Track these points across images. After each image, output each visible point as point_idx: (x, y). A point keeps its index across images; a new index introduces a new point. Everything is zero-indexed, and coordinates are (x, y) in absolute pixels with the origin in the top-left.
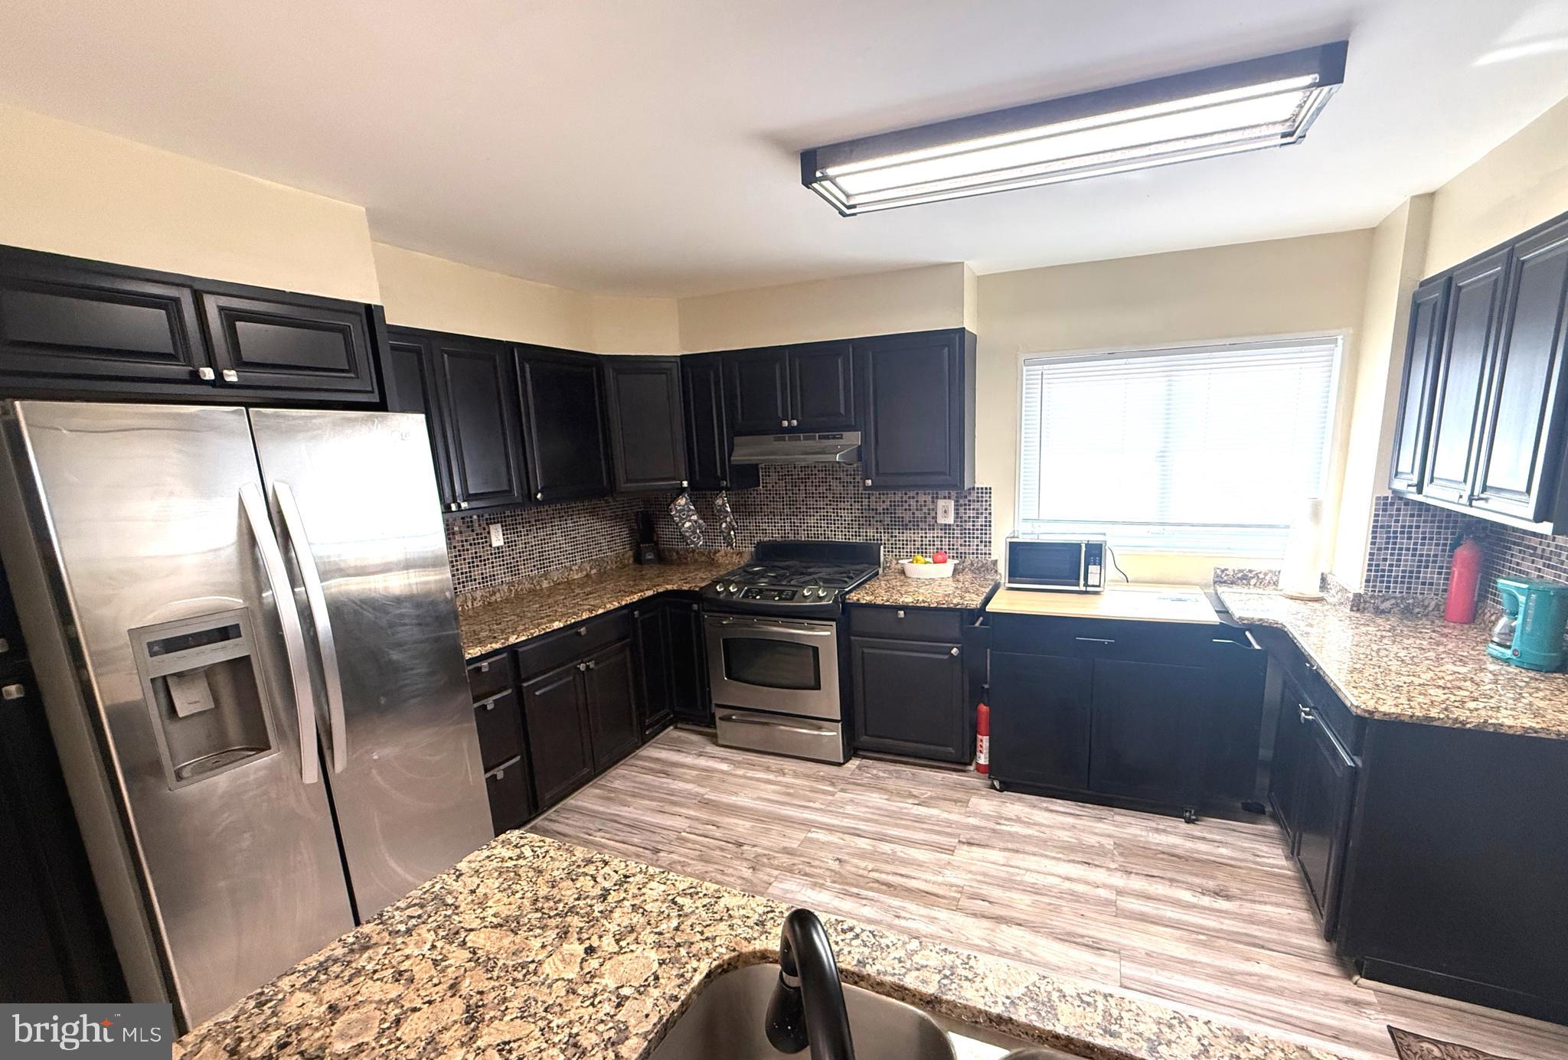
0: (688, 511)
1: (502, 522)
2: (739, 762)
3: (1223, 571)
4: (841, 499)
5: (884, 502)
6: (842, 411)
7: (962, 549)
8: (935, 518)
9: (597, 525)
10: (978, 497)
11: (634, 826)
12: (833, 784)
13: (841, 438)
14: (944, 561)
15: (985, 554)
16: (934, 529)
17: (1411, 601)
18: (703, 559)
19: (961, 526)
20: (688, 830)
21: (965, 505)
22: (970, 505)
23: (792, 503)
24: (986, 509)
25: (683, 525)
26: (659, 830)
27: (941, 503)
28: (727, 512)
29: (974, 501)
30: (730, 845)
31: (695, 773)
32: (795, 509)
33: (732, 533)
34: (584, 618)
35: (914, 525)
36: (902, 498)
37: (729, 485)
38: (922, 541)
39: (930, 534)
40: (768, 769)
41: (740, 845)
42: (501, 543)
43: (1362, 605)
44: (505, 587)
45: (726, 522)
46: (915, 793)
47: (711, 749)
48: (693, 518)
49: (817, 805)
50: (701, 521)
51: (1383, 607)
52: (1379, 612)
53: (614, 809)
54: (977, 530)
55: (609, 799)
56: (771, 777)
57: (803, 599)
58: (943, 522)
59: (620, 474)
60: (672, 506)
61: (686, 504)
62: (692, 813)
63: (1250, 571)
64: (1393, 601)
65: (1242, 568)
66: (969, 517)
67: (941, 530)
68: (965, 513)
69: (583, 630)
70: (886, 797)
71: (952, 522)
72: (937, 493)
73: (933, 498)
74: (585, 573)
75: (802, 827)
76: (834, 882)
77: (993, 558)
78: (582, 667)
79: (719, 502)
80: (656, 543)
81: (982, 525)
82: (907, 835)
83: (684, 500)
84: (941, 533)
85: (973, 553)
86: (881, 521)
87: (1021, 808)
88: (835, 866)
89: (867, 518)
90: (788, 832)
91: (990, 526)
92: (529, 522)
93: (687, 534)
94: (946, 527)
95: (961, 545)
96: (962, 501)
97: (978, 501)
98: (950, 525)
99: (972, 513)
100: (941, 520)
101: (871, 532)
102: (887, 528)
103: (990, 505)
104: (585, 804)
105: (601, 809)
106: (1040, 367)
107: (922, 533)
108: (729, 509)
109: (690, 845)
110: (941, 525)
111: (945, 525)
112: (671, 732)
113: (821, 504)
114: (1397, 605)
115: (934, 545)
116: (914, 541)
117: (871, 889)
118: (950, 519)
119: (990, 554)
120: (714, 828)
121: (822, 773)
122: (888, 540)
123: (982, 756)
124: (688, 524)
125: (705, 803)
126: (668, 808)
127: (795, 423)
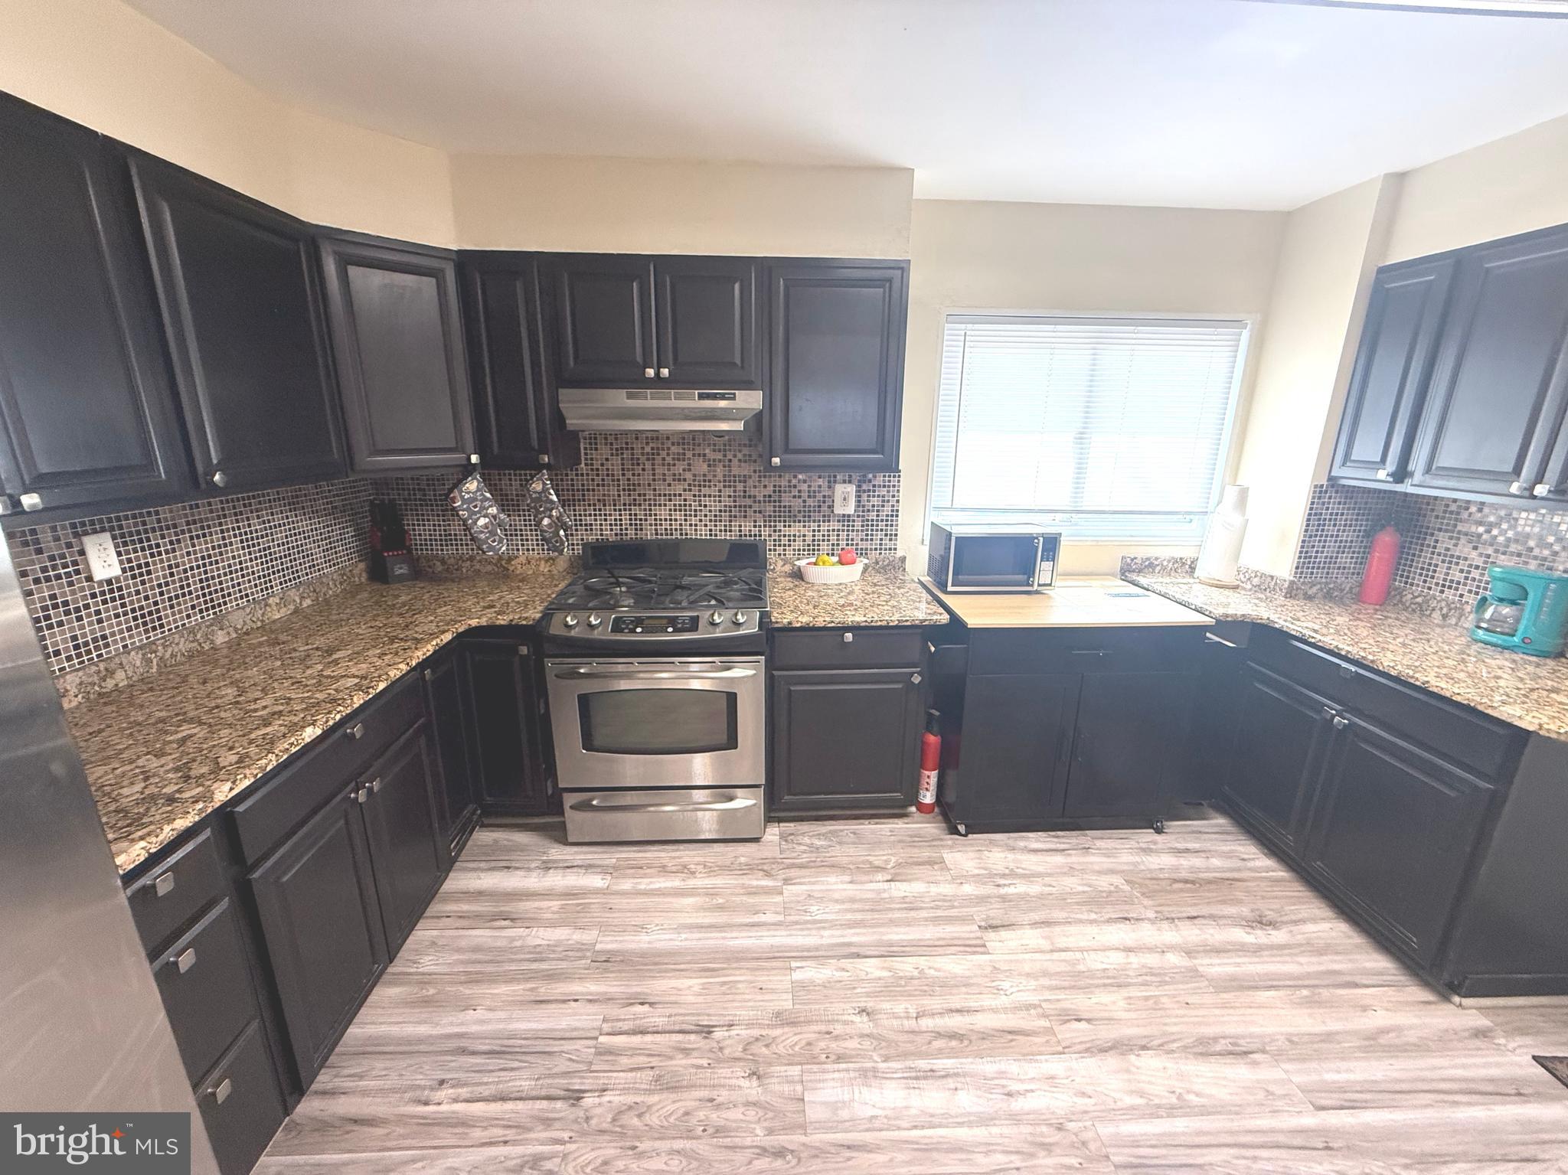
0: (482, 501)
1: (112, 529)
2: (616, 868)
3: (1132, 560)
4: (706, 482)
5: (765, 486)
6: (738, 361)
7: (863, 545)
8: (831, 507)
9: (304, 525)
10: (884, 481)
11: (504, 1050)
12: (768, 874)
13: (734, 398)
14: (853, 562)
15: (890, 549)
16: (829, 521)
17: (1332, 586)
18: (489, 568)
19: (863, 516)
20: (606, 1027)
21: (869, 491)
22: (874, 491)
23: (631, 488)
24: (893, 496)
25: (475, 522)
26: (556, 1046)
27: (840, 489)
28: (552, 502)
29: (880, 486)
30: (693, 1037)
31: (555, 904)
32: (634, 495)
33: (562, 533)
34: (356, 706)
35: (806, 515)
36: (790, 481)
37: (552, 462)
38: (814, 536)
39: (824, 527)
40: (664, 870)
41: (706, 1031)
42: (116, 571)
43: (1294, 592)
44: (136, 658)
45: (550, 517)
46: (877, 863)
47: (558, 852)
48: (490, 511)
49: (769, 918)
50: (502, 516)
51: (1310, 592)
52: (1309, 598)
53: (450, 1023)
54: (882, 521)
55: (426, 1002)
56: (675, 882)
57: (710, 628)
58: (841, 512)
59: (359, 439)
60: (456, 493)
61: (478, 490)
62: (593, 987)
63: (1156, 559)
64: (1319, 586)
65: (1149, 555)
66: (873, 506)
67: (839, 521)
68: (868, 501)
69: (358, 731)
70: (847, 878)
71: (852, 512)
72: (835, 477)
73: (829, 482)
74: (292, 607)
75: (774, 964)
76: (886, 1059)
77: (900, 554)
78: (362, 796)
79: (537, 486)
80: (410, 551)
81: (887, 516)
82: (918, 936)
83: (475, 483)
84: (836, 526)
85: (876, 549)
86: (760, 512)
87: (1002, 855)
88: (863, 1024)
89: (741, 509)
90: (762, 979)
91: (897, 516)
92: (175, 526)
93: (482, 536)
94: (846, 518)
95: (862, 540)
96: (865, 487)
97: (884, 486)
98: (849, 516)
99: (875, 501)
100: (839, 510)
101: (747, 527)
102: (769, 520)
103: (898, 491)
104: (383, 1029)
105: (423, 1030)
106: (963, 326)
107: (814, 526)
108: (555, 498)
109: (625, 1061)
110: (839, 515)
111: (844, 515)
112: (483, 837)
113: (679, 488)
114: (1321, 589)
115: (829, 540)
116: (804, 536)
117: (940, 1053)
118: (850, 509)
119: (895, 549)
120: (646, 1008)
121: (743, 860)
122: (770, 536)
123: (928, 794)
124: (482, 522)
125: (607, 962)
126: (545, 990)
127: (665, 372)
